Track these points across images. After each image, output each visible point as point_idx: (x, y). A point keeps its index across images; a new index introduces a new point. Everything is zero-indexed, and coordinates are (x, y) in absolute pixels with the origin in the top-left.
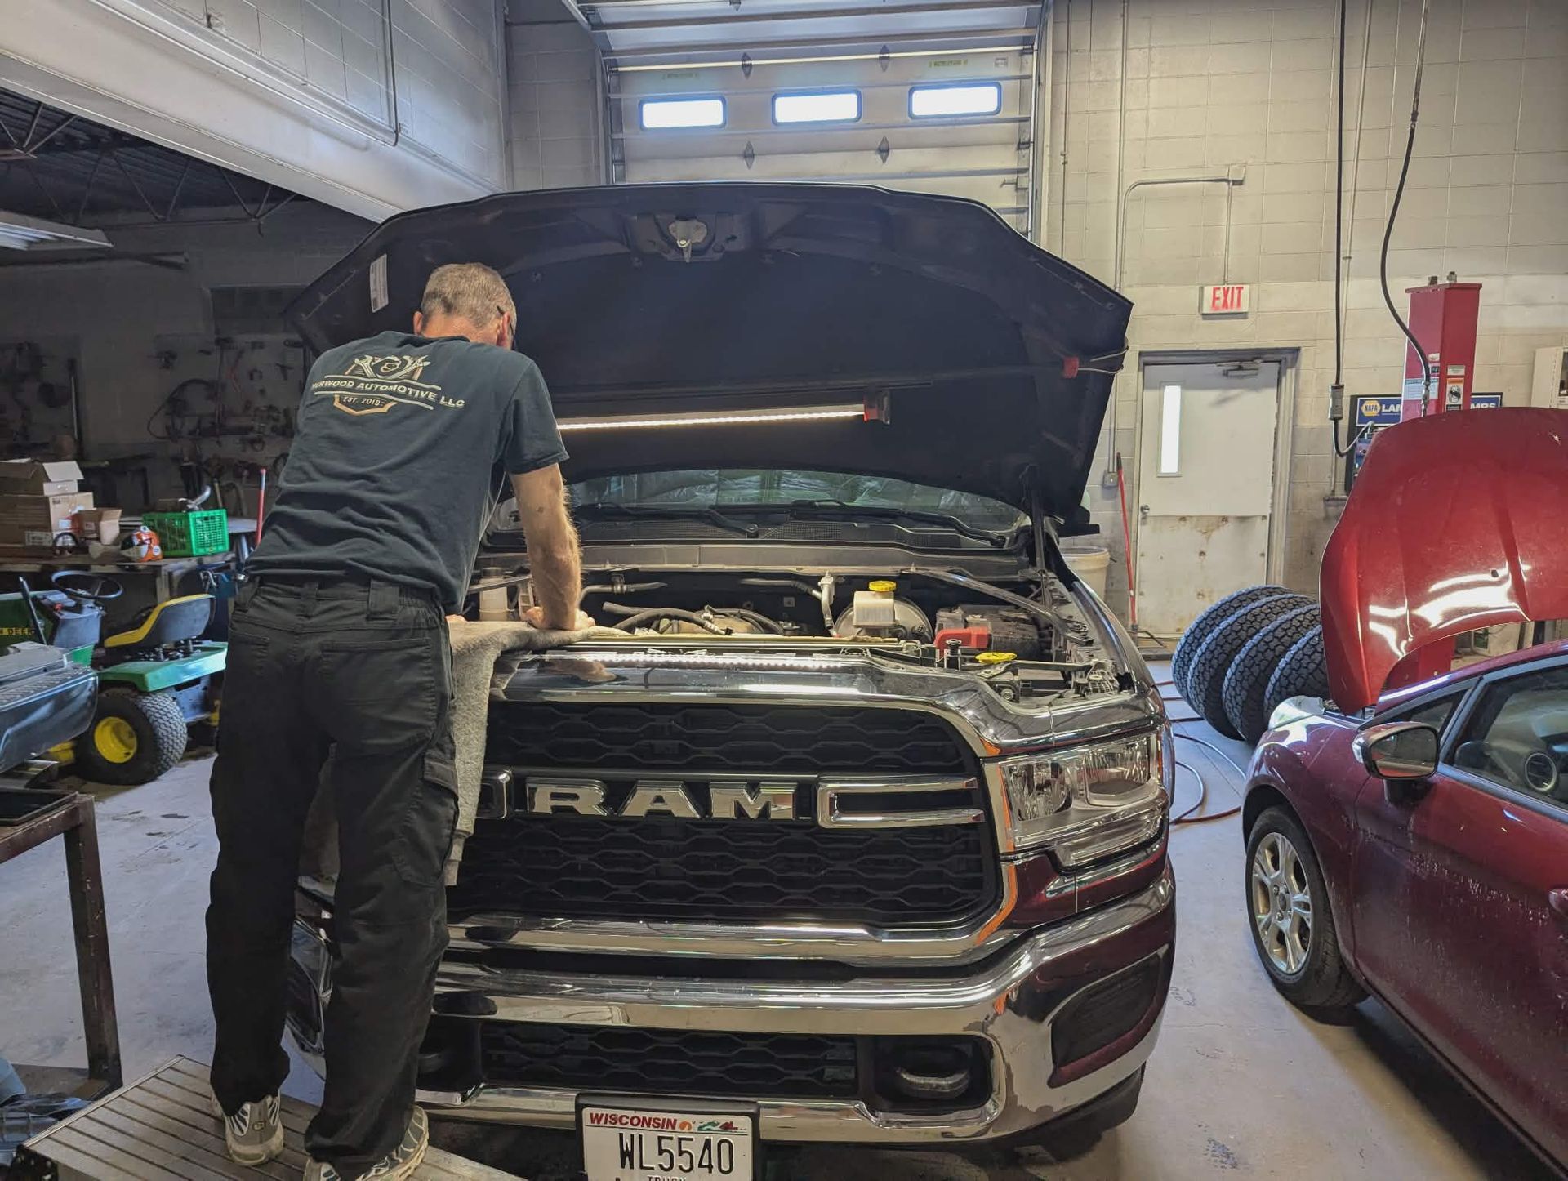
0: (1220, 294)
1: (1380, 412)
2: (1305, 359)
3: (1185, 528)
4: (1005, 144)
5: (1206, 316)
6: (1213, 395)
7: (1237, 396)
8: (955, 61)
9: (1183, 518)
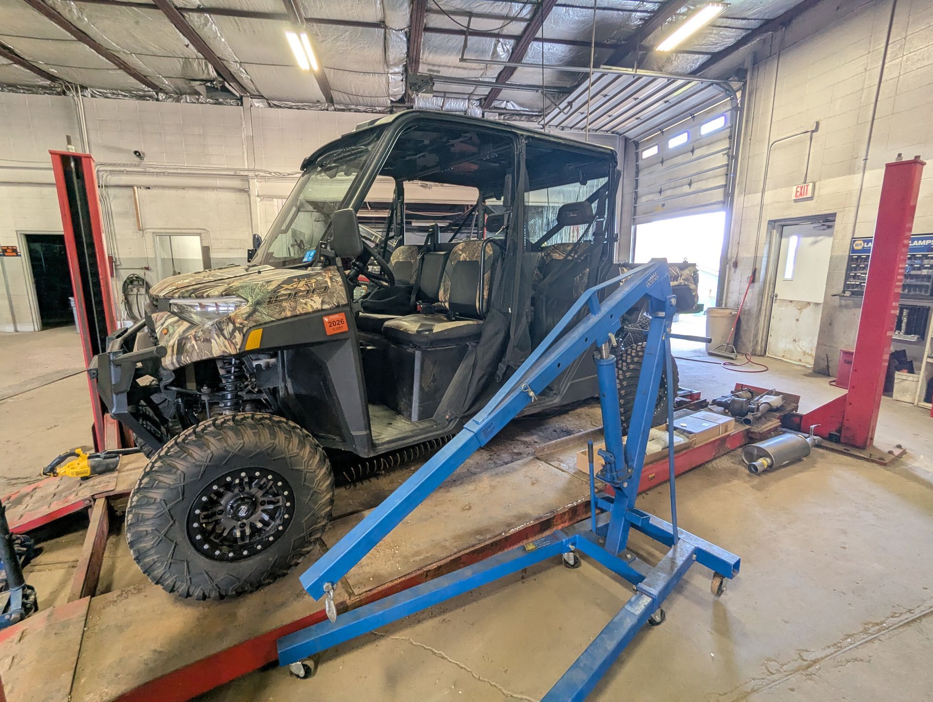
0: (799, 189)
1: (863, 247)
2: (838, 219)
3: (791, 306)
4: (725, 139)
5: (795, 201)
6: (811, 239)
7: (821, 240)
8: (712, 110)
9: (791, 301)
